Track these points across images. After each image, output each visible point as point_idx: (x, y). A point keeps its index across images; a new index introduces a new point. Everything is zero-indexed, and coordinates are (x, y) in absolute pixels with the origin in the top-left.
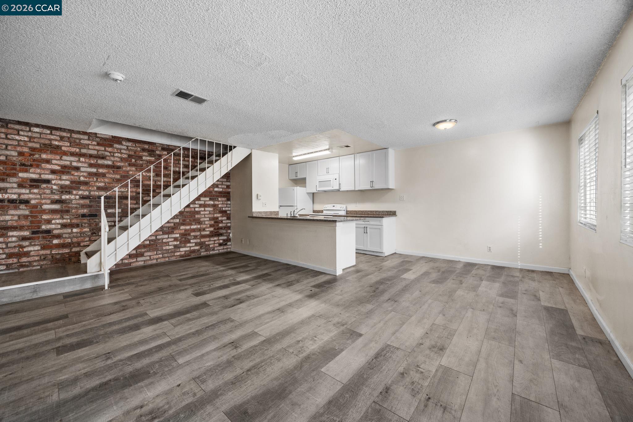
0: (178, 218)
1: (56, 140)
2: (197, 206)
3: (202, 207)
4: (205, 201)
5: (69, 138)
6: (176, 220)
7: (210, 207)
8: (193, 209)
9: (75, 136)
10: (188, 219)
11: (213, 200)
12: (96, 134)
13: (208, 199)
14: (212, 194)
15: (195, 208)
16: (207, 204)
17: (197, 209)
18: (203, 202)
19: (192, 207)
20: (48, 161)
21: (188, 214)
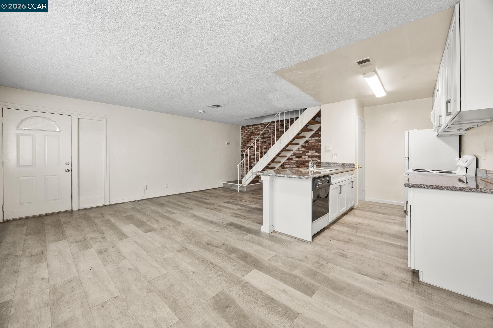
0: (295, 165)
1: (254, 130)
2: (306, 157)
3: (310, 158)
4: (312, 153)
5: (256, 128)
6: (294, 166)
7: (316, 158)
8: (304, 159)
9: (258, 126)
10: (301, 166)
11: (318, 152)
12: (263, 123)
13: (314, 151)
14: (318, 147)
15: (305, 158)
16: (314, 156)
17: (306, 159)
18: (310, 154)
19: (304, 158)
20: (252, 139)
21: (301, 162)
